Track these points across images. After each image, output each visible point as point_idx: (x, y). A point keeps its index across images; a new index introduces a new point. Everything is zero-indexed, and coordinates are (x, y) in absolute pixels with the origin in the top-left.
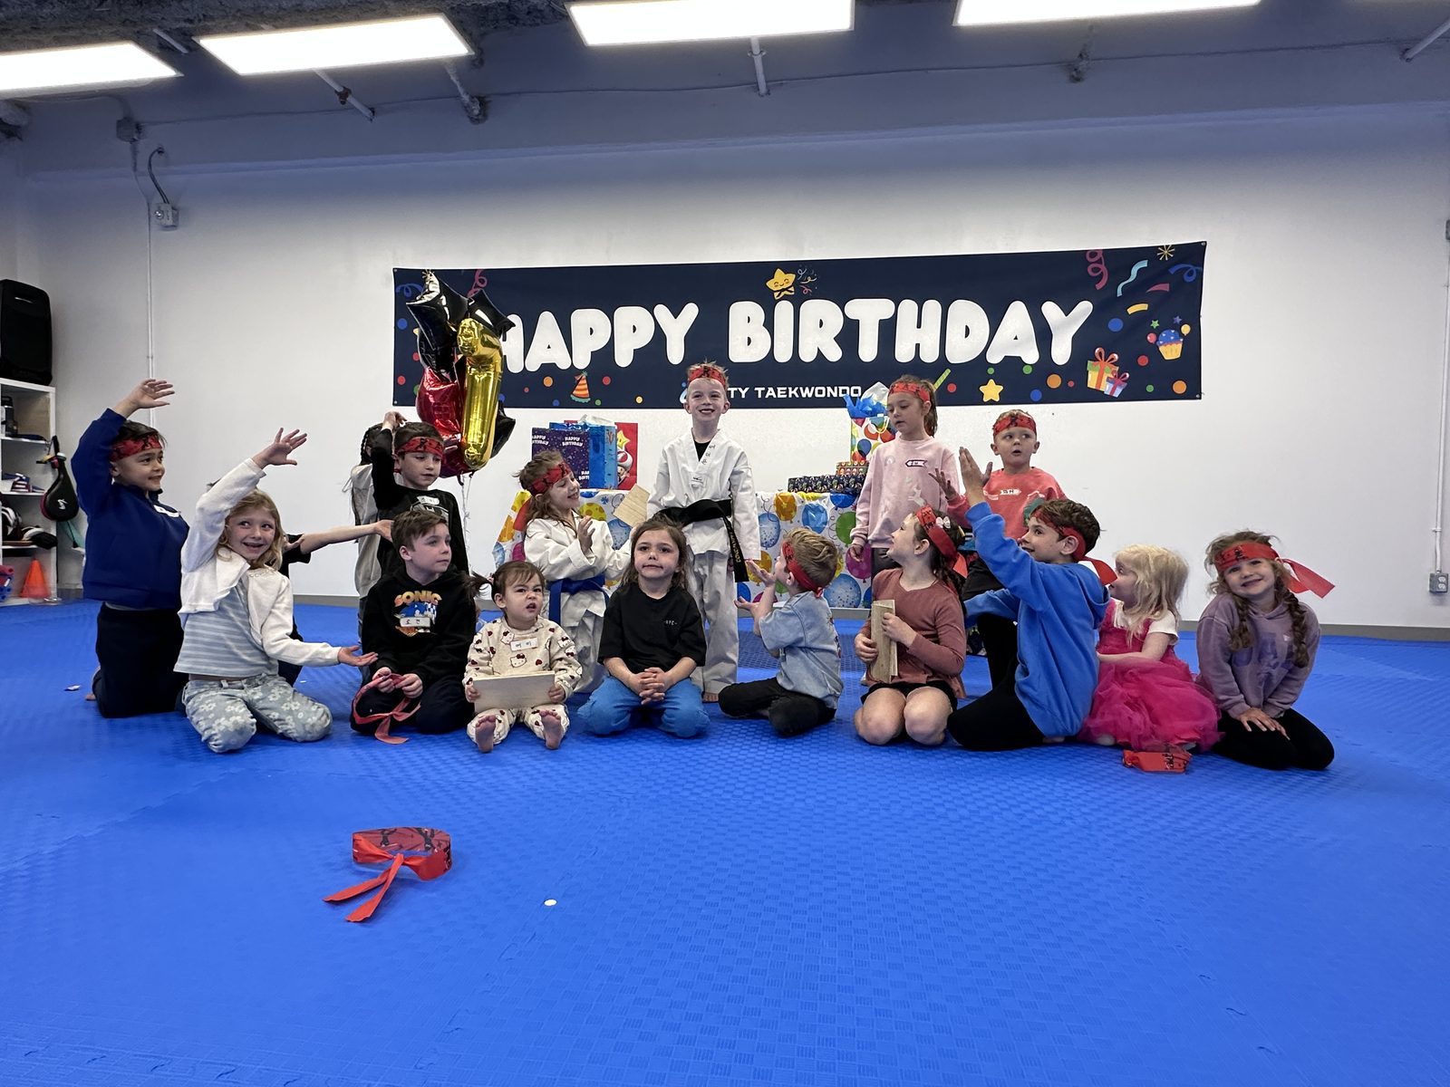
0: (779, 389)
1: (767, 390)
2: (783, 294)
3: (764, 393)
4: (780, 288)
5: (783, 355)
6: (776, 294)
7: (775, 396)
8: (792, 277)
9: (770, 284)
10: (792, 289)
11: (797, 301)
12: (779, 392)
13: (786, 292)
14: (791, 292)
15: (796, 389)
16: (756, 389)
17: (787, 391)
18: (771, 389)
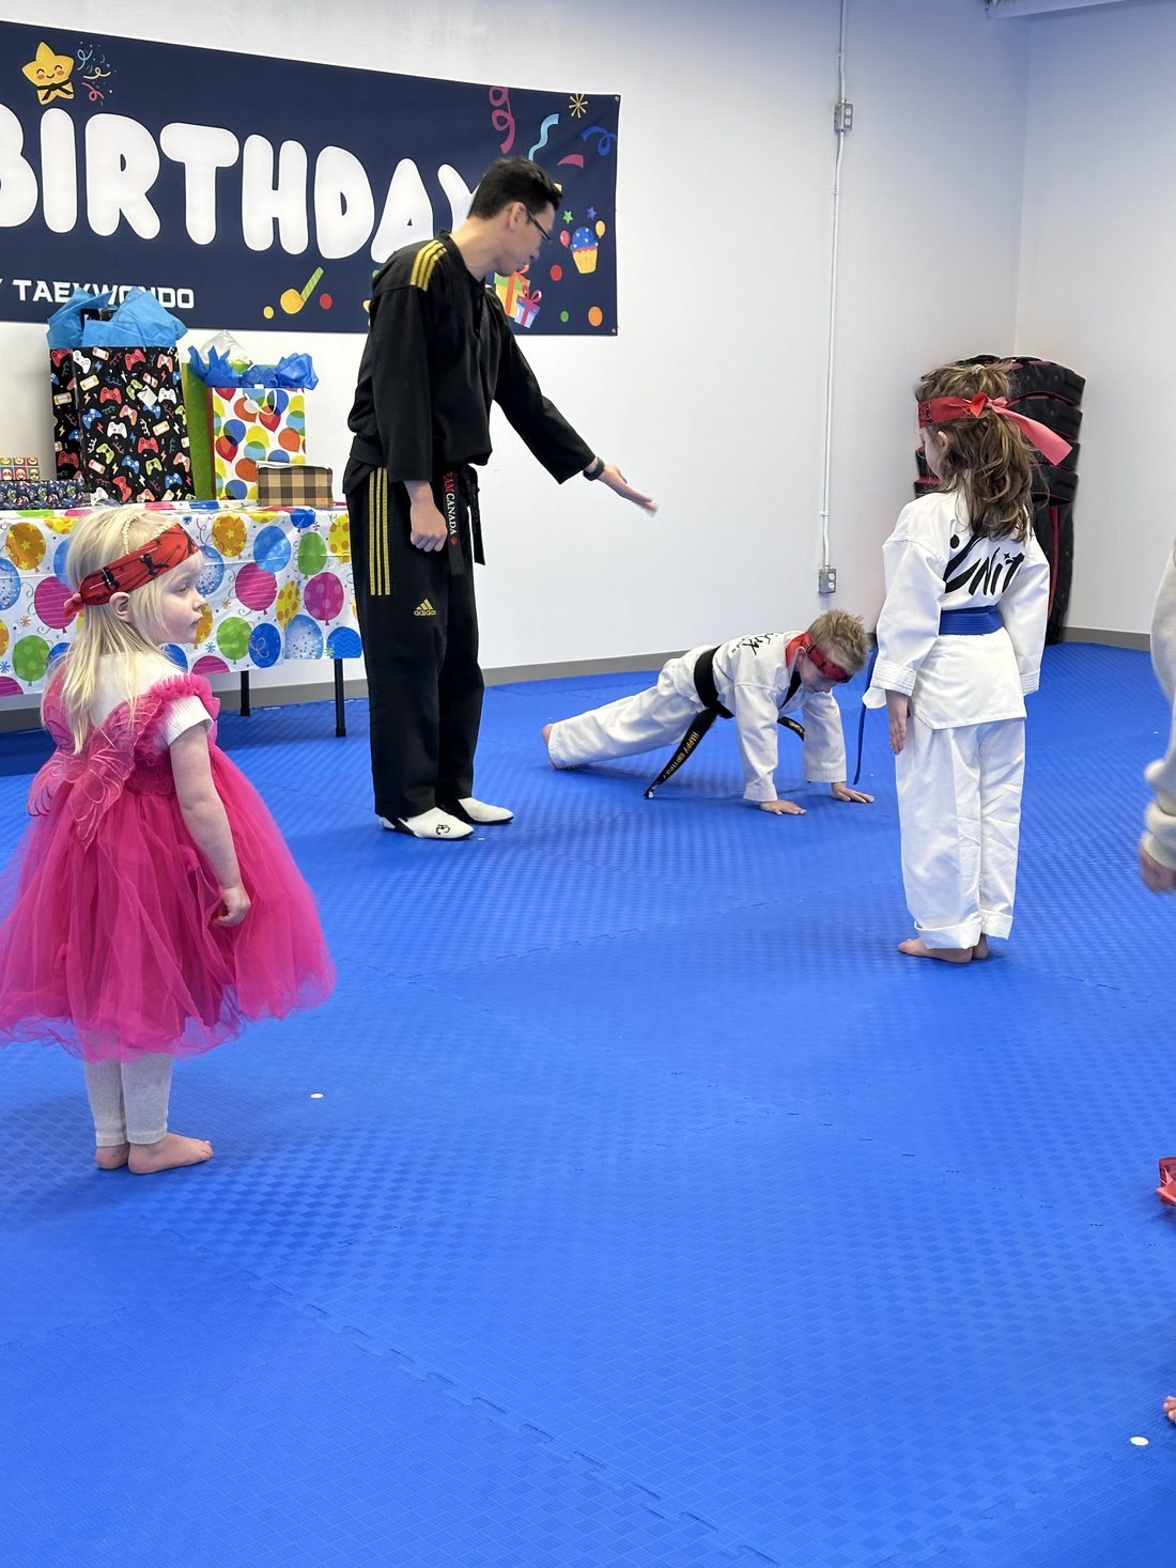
0: (57, 285)
1: (35, 286)
2: (53, 94)
3: (30, 291)
4: (48, 82)
5: (61, 219)
6: (41, 94)
7: (50, 300)
8: (67, 63)
9: (29, 71)
10: (68, 87)
11: (80, 113)
12: (58, 292)
13: (58, 92)
14: (68, 92)
15: (87, 287)
16: (16, 282)
17: (71, 289)
18: (42, 285)
